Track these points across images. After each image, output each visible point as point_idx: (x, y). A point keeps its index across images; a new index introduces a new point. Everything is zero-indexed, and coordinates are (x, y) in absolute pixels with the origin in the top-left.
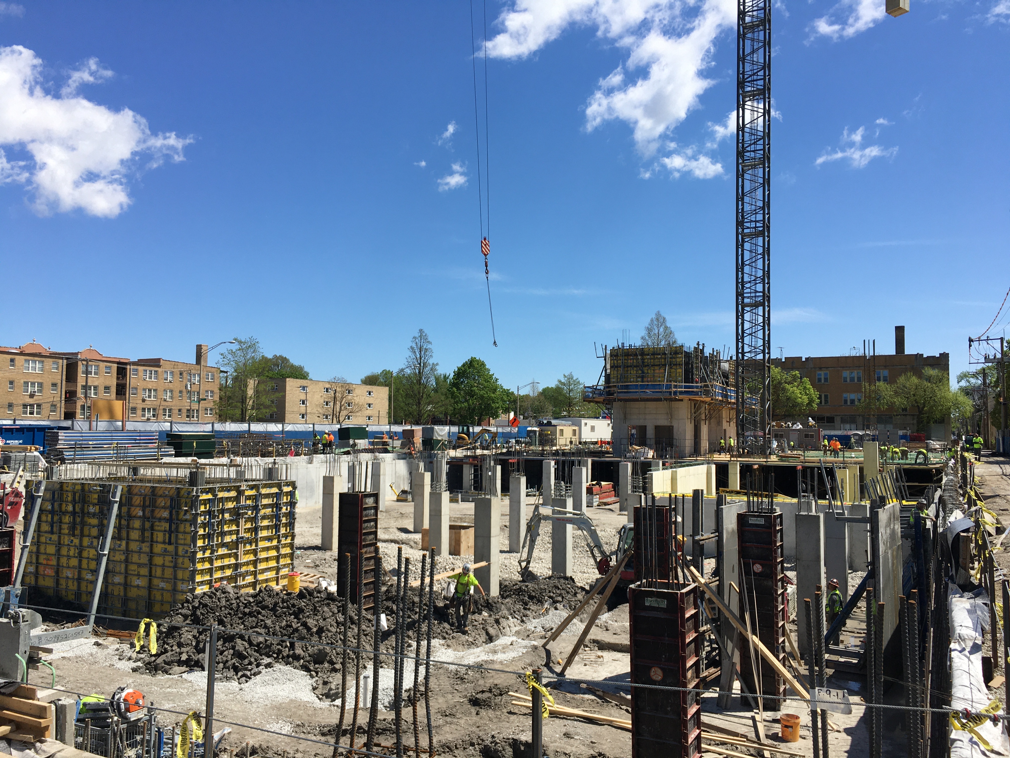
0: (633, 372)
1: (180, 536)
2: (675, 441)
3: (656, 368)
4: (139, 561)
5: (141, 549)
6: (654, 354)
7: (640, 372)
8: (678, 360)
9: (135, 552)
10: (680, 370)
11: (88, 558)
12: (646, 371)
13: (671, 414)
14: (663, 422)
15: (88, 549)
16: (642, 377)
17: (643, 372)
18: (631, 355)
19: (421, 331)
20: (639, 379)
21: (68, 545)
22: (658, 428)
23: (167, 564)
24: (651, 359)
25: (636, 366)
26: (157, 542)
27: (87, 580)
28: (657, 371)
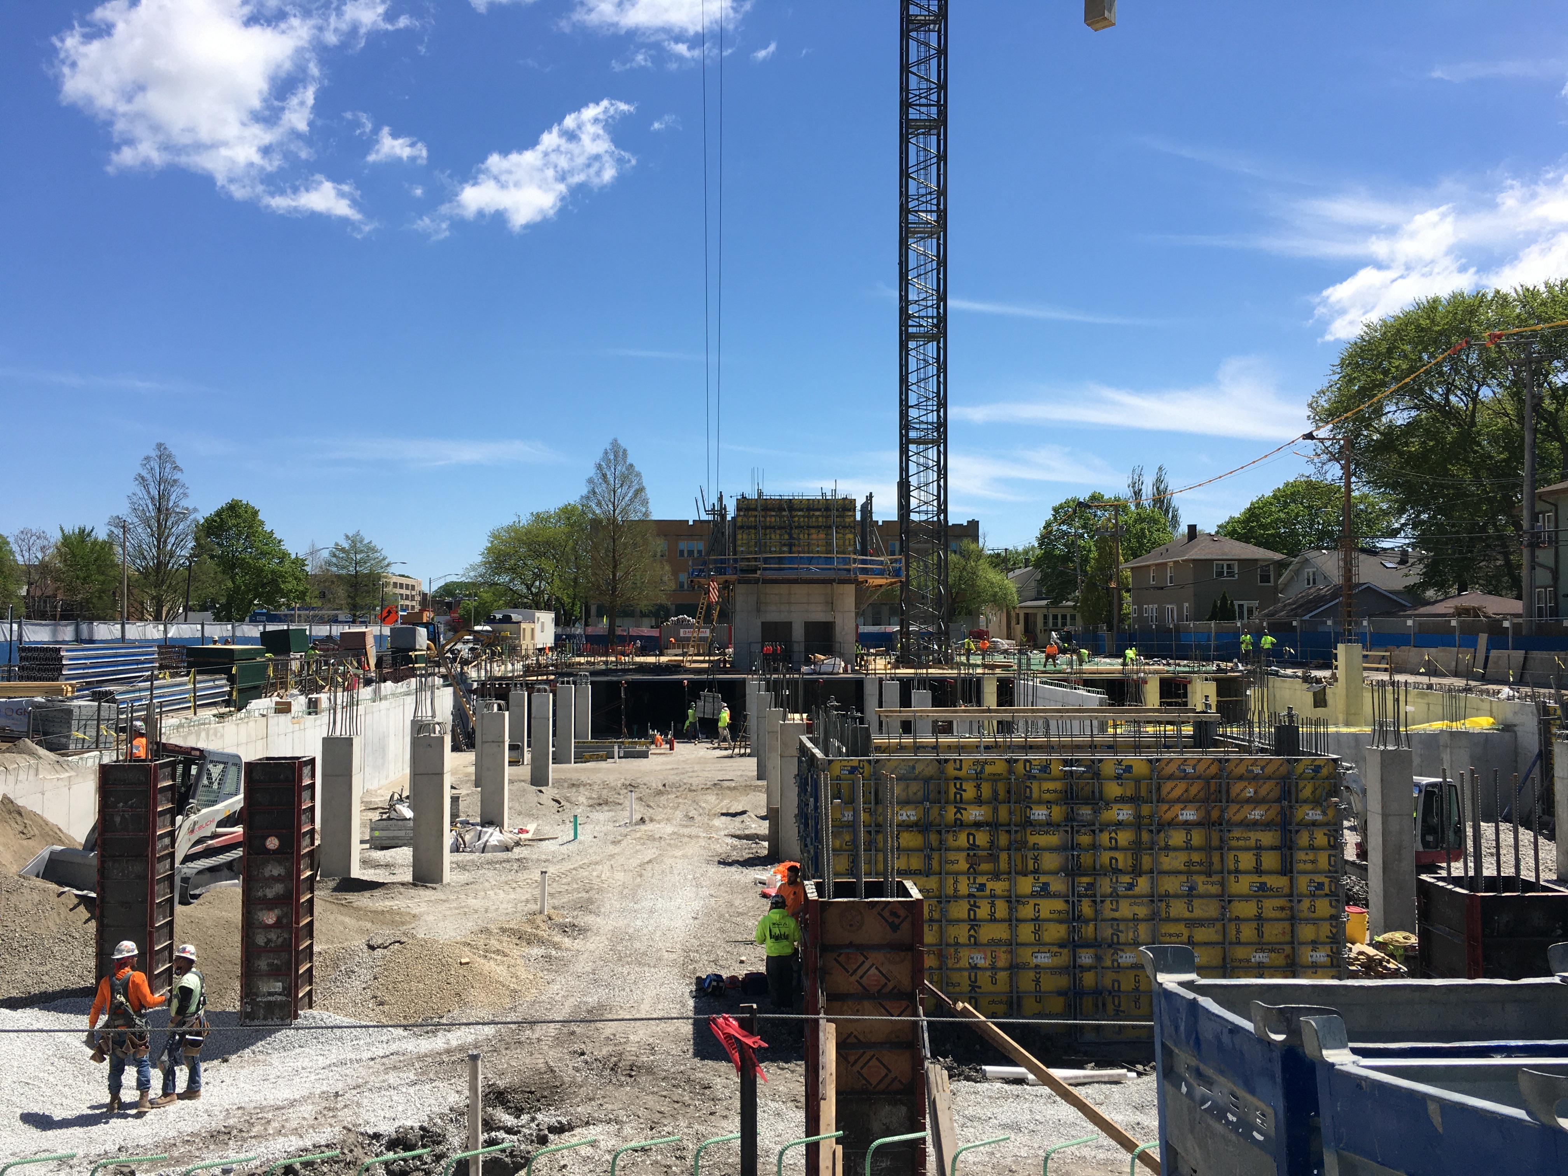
0: (775, 536)
1: (1301, 855)
2: (838, 645)
3: (813, 531)
4: (1187, 915)
5: (1191, 889)
6: (809, 509)
7: (786, 537)
8: (847, 520)
9: (1177, 896)
10: (851, 536)
11: (1036, 919)
12: (795, 536)
13: (831, 605)
14: (819, 615)
15: (1032, 902)
16: (791, 546)
17: (791, 537)
18: (773, 510)
20: (785, 549)
21: (971, 896)
22: (810, 626)
23: (1269, 913)
24: (803, 516)
25: (780, 528)
26: (1237, 871)
27: (1037, 966)
28: (814, 536)
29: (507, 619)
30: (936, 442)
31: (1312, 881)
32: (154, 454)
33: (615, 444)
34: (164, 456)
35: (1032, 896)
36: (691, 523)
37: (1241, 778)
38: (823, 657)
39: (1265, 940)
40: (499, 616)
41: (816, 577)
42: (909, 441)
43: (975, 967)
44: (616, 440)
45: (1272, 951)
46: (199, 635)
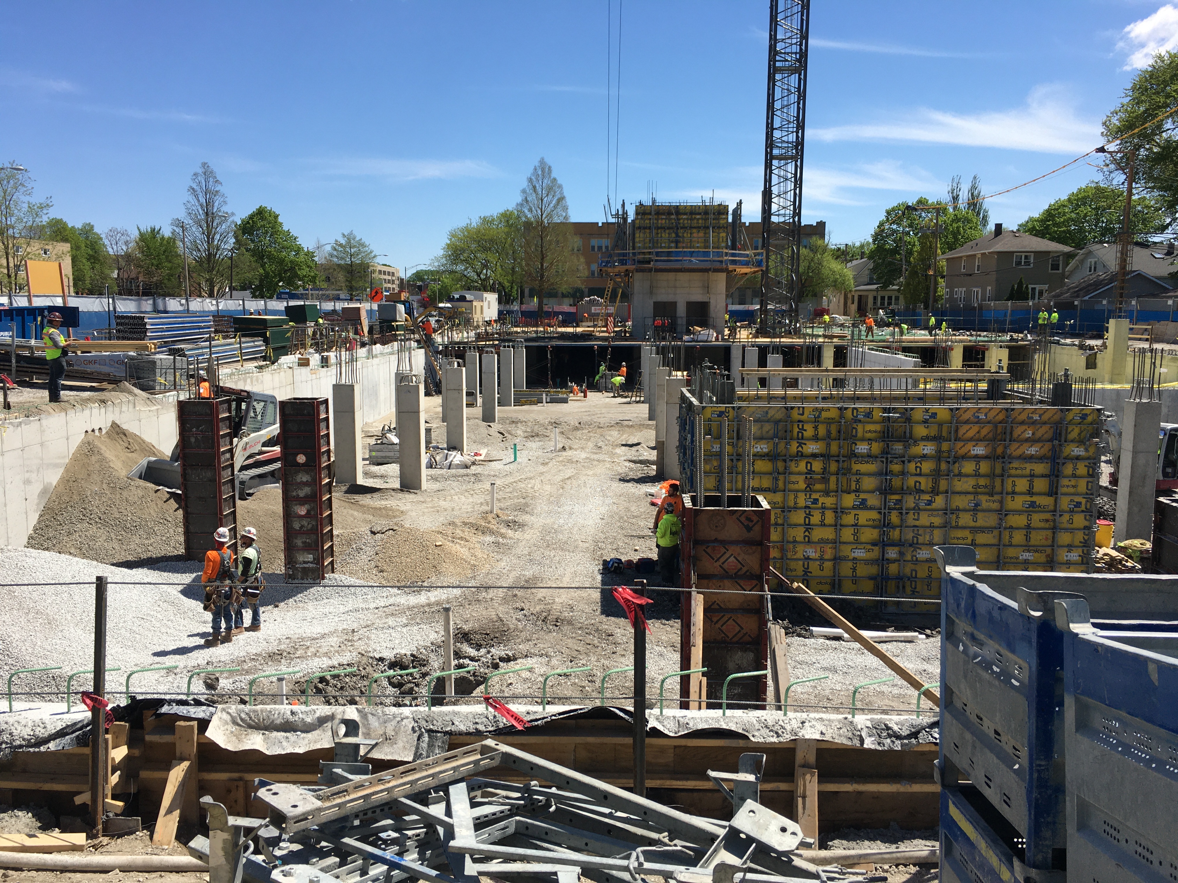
0: (665, 235)
1: (1065, 482)
2: (712, 320)
3: (694, 231)
4: (972, 524)
6: (692, 213)
7: (674, 235)
8: (722, 222)
10: (724, 235)
11: (856, 525)
12: (680, 235)
13: (707, 288)
14: (698, 297)
16: (677, 242)
17: (677, 235)
18: (663, 214)
19: (204, 164)
20: (673, 245)
22: (690, 305)
23: (1036, 524)
24: (687, 219)
25: (669, 228)
26: (1014, 493)
28: (695, 235)
29: (463, 299)
30: (794, 158)
31: (1071, 501)
32: (200, 171)
33: (542, 162)
34: (208, 173)
35: (853, 508)
36: (600, 225)
37: (1022, 423)
38: (700, 329)
39: (1030, 544)
40: (457, 296)
41: (696, 267)
42: (773, 157)
43: (808, 558)
44: (543, 159)
45: (1036, 551)
46: (241, 308)
